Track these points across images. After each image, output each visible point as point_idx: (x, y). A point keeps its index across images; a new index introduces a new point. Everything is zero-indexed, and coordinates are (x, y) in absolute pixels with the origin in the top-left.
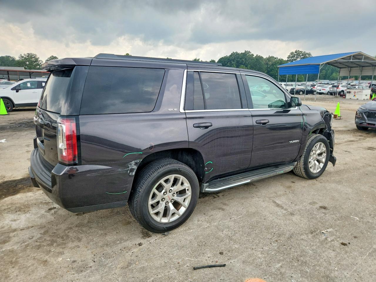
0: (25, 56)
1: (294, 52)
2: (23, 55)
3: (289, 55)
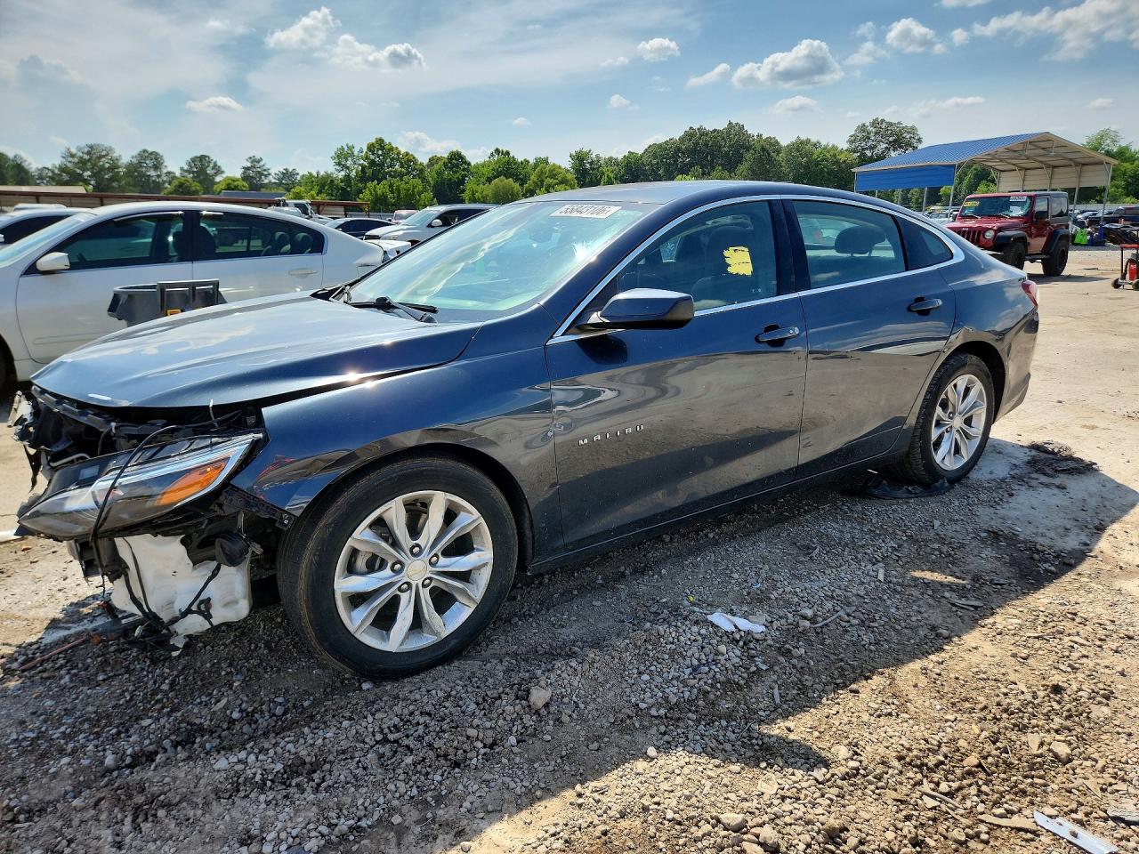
0: (80, 154)
1: (868, 124)
2: (74, 151)
3: (854, 133)
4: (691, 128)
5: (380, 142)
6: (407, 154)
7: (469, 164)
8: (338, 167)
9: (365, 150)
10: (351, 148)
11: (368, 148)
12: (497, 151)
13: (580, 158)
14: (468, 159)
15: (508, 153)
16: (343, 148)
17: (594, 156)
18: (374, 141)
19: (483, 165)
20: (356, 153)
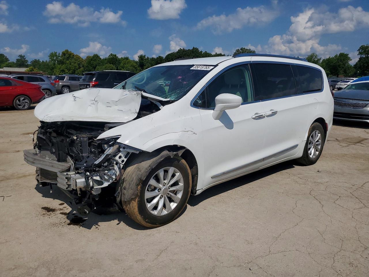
1: (240, 49)
3: (235, 52)
4: (180, 49)
5: (67, 51)
6: (77, 55)
7: (100, 59)
8: (50, 60)
9: (61, 54)
10: (56, 53)
11: (62, 53)
12: (111, 54)
13: (141, 57)
14: (101, 57)
15: (115, 55)
16: (52, 54)
17: (146, 57)
18: (64, 50)
19: (106, 59)
20: (57, 55)
